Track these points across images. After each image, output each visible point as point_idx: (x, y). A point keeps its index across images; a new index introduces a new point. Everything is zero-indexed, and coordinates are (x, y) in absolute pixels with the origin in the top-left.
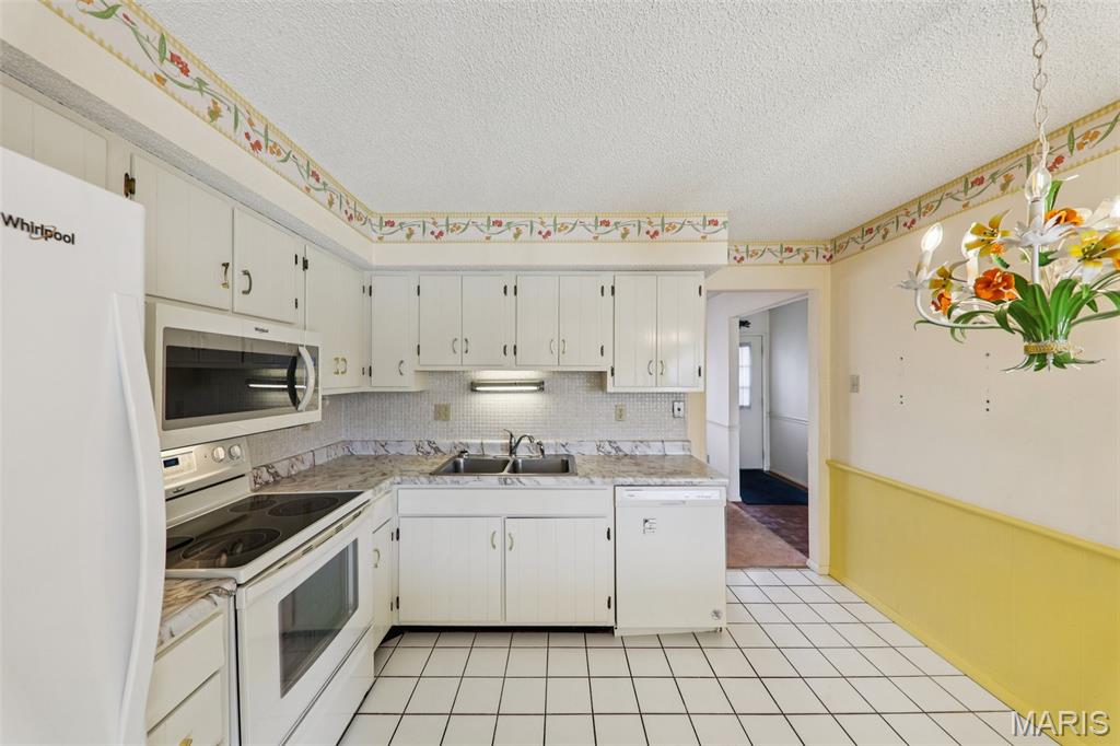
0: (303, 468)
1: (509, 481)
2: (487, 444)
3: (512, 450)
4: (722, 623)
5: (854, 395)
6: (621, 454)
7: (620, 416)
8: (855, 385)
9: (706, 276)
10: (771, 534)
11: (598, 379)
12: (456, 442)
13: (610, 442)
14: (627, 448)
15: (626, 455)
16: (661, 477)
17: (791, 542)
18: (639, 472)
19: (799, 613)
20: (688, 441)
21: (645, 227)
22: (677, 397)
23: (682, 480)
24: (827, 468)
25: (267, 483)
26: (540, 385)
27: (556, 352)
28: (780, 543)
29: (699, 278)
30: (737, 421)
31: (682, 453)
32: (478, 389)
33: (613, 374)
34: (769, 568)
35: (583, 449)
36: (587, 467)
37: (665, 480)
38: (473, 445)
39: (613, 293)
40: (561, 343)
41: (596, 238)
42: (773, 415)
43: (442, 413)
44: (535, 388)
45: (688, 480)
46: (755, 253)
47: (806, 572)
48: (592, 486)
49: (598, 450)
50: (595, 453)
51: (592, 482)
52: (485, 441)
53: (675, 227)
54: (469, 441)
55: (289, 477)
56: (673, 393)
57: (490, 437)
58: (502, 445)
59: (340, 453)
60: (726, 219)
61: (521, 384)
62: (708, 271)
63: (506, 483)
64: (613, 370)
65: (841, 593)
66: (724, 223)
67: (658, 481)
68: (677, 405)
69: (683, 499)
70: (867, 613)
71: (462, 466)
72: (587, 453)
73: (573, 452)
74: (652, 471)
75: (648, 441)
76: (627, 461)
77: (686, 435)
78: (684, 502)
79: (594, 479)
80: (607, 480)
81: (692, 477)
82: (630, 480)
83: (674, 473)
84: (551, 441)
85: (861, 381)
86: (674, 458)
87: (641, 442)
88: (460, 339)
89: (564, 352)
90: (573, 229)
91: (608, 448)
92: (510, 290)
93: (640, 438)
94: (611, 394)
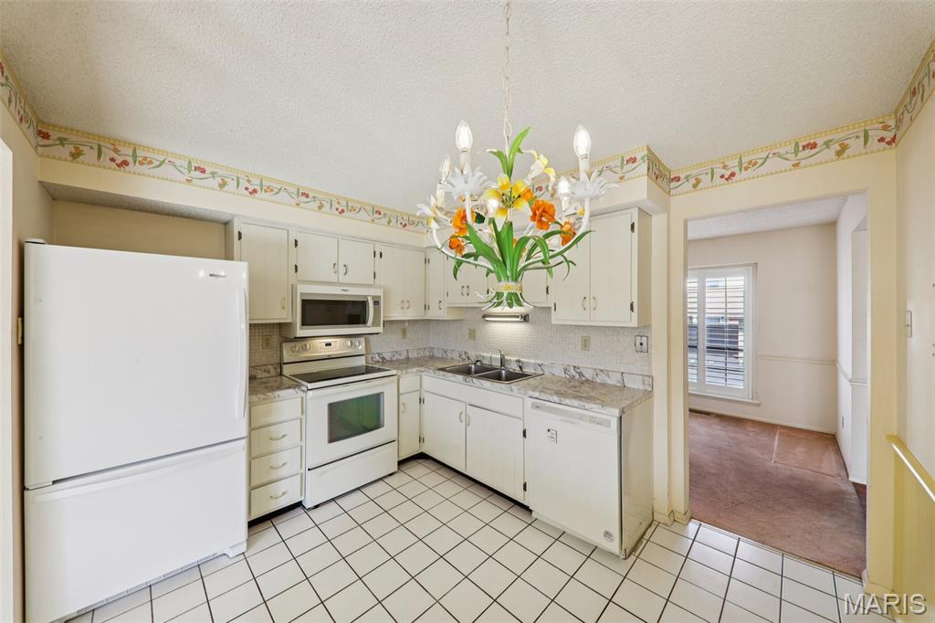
0: (400, 358)
25: (378, 362)
31: (641, 387)
43: (472, 334)
48: (511, 393)
55: (391, 361)
59: (427, 354)
71: (473, 369)
72: (557, 374)
75: (607, 371)
87: (601, 371)
91: (573, 372)
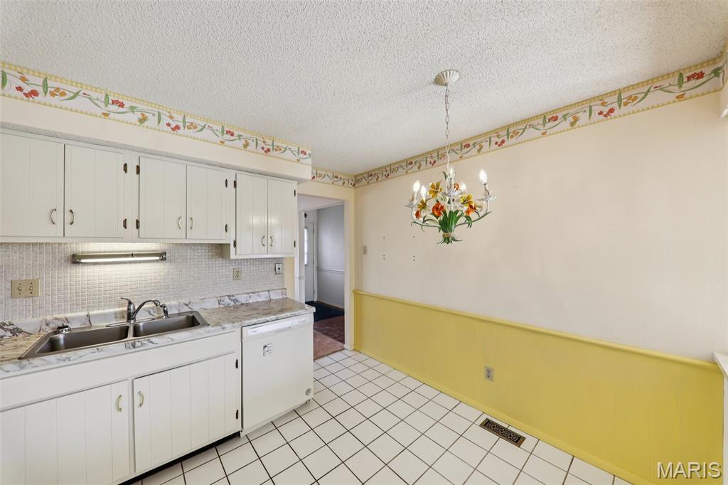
1: (138, 344)
2: (94, 315)
3: (130, 316)
4: (311, 396)
5: (365, 256)
6: (238, 304)
7: (237, 275)
8: (365, 251)
9: (298, 184)
10: (324, 336)
11: (221, 250)
12: (49, 318)
13: (229, 296)
14: (243, 299)
15: (242, 304)
16: (275, 315)
17: (334, 338)
18: (259, 314)
19: (345, 374)
20: (285, 289)
21: (261, 144)
22: (278, 261)
23: (289, 314)
24: (353, 294)
26: (162, 256)
27: (183, 227)
28: (330, 340)
29: (294, 186)
30: (303, 274)
32: (83, 261)
33: (235, 246)
34: (327, 355)
35: (204, 305)
36: (214, 318)
37: (278, 316)
38: (74, 319)
39: (235, 186)
40: (189, 221)
41: (222, 142)
42: (319, 269)
44: (158, 258)
45: (293, 313)
46: (320, 176)
47: (345, 352)
49: (219, 304)
50: (217, 306)
51: (224, 328)
52: (91, 313)
53: (280, 150)
54: (69, 315)
56: (275, 258)
57: (99, 307)
58: (116, 313)
60: (311, 152)
61: (138, 255)
62: (300, 181)
63: (134, 347)
64: (235, 243)
65: (361, 357)
66: (310, 154)
67: (273, 317)
68: (277, 266)
69: (289, 325)
70: (372, 363)
73: (196, 308)
74: (267, 311)
76: (244, 308)
77: (283, 285)
78: (290, 327)
79: (225, 326)
80: (236, 324)
81: (294, 311)
82: (255, 321)
83: (282, 311)
84: (173, 303)
85: (368, 248)
86: (277, 301)
88: (60, 208)
89: (191, 228)
90: (201, 130)
92: (131, 169)
93: (252, 291)
94: (232, 260)
